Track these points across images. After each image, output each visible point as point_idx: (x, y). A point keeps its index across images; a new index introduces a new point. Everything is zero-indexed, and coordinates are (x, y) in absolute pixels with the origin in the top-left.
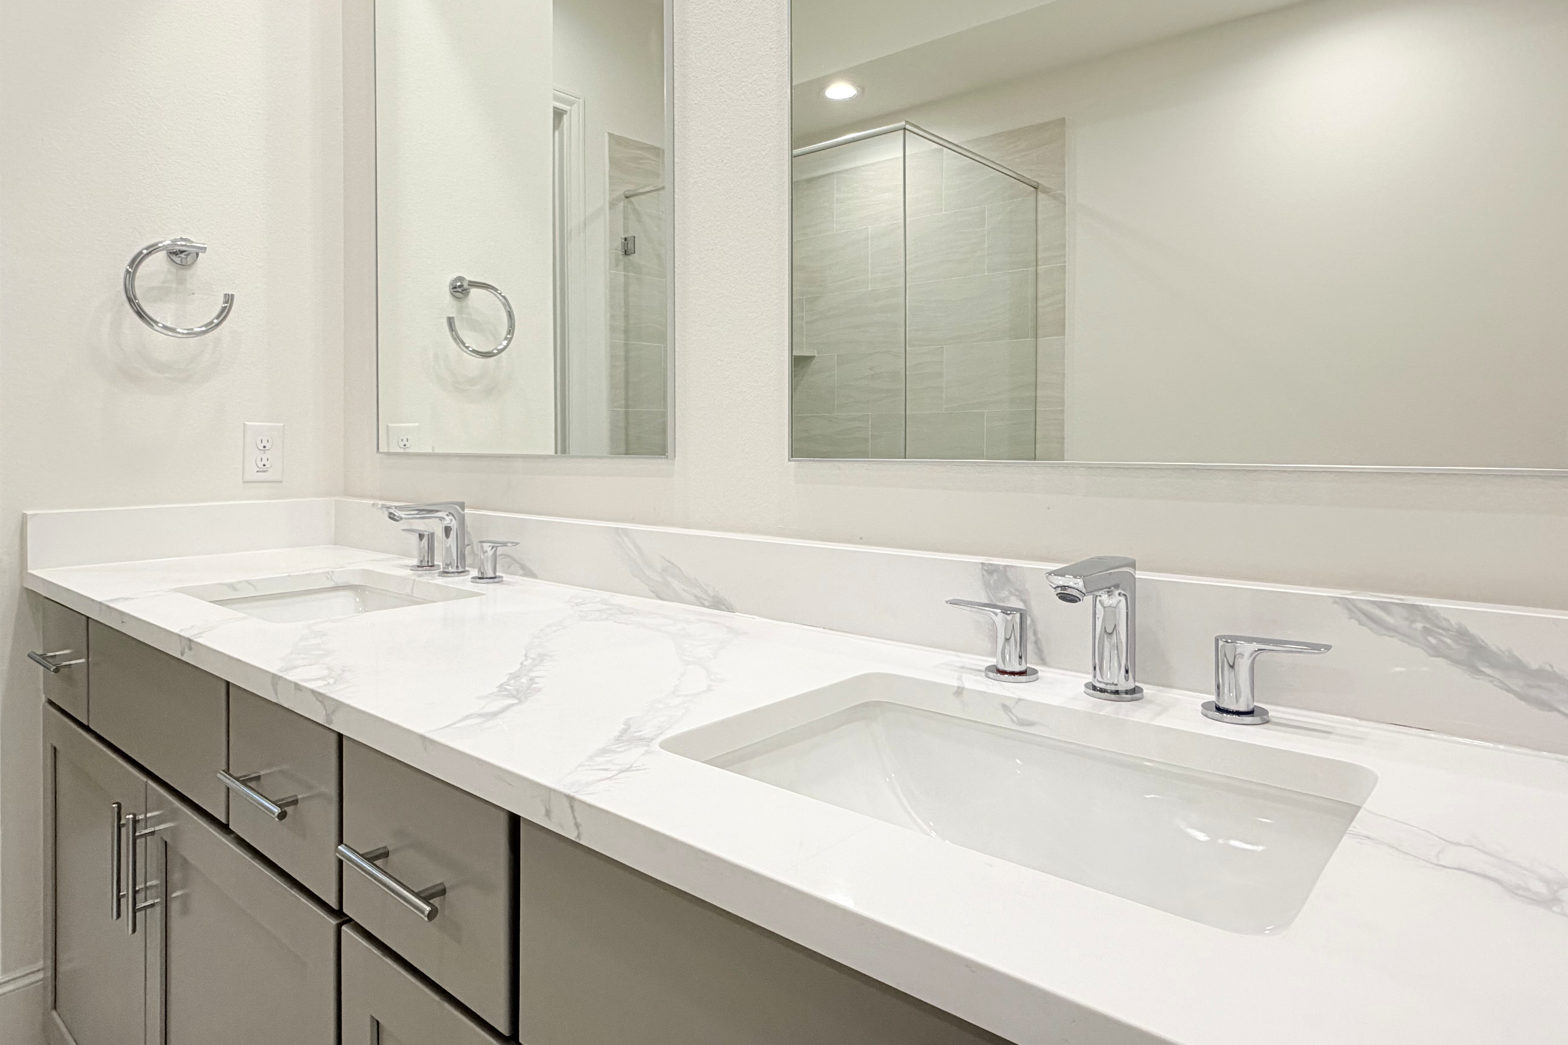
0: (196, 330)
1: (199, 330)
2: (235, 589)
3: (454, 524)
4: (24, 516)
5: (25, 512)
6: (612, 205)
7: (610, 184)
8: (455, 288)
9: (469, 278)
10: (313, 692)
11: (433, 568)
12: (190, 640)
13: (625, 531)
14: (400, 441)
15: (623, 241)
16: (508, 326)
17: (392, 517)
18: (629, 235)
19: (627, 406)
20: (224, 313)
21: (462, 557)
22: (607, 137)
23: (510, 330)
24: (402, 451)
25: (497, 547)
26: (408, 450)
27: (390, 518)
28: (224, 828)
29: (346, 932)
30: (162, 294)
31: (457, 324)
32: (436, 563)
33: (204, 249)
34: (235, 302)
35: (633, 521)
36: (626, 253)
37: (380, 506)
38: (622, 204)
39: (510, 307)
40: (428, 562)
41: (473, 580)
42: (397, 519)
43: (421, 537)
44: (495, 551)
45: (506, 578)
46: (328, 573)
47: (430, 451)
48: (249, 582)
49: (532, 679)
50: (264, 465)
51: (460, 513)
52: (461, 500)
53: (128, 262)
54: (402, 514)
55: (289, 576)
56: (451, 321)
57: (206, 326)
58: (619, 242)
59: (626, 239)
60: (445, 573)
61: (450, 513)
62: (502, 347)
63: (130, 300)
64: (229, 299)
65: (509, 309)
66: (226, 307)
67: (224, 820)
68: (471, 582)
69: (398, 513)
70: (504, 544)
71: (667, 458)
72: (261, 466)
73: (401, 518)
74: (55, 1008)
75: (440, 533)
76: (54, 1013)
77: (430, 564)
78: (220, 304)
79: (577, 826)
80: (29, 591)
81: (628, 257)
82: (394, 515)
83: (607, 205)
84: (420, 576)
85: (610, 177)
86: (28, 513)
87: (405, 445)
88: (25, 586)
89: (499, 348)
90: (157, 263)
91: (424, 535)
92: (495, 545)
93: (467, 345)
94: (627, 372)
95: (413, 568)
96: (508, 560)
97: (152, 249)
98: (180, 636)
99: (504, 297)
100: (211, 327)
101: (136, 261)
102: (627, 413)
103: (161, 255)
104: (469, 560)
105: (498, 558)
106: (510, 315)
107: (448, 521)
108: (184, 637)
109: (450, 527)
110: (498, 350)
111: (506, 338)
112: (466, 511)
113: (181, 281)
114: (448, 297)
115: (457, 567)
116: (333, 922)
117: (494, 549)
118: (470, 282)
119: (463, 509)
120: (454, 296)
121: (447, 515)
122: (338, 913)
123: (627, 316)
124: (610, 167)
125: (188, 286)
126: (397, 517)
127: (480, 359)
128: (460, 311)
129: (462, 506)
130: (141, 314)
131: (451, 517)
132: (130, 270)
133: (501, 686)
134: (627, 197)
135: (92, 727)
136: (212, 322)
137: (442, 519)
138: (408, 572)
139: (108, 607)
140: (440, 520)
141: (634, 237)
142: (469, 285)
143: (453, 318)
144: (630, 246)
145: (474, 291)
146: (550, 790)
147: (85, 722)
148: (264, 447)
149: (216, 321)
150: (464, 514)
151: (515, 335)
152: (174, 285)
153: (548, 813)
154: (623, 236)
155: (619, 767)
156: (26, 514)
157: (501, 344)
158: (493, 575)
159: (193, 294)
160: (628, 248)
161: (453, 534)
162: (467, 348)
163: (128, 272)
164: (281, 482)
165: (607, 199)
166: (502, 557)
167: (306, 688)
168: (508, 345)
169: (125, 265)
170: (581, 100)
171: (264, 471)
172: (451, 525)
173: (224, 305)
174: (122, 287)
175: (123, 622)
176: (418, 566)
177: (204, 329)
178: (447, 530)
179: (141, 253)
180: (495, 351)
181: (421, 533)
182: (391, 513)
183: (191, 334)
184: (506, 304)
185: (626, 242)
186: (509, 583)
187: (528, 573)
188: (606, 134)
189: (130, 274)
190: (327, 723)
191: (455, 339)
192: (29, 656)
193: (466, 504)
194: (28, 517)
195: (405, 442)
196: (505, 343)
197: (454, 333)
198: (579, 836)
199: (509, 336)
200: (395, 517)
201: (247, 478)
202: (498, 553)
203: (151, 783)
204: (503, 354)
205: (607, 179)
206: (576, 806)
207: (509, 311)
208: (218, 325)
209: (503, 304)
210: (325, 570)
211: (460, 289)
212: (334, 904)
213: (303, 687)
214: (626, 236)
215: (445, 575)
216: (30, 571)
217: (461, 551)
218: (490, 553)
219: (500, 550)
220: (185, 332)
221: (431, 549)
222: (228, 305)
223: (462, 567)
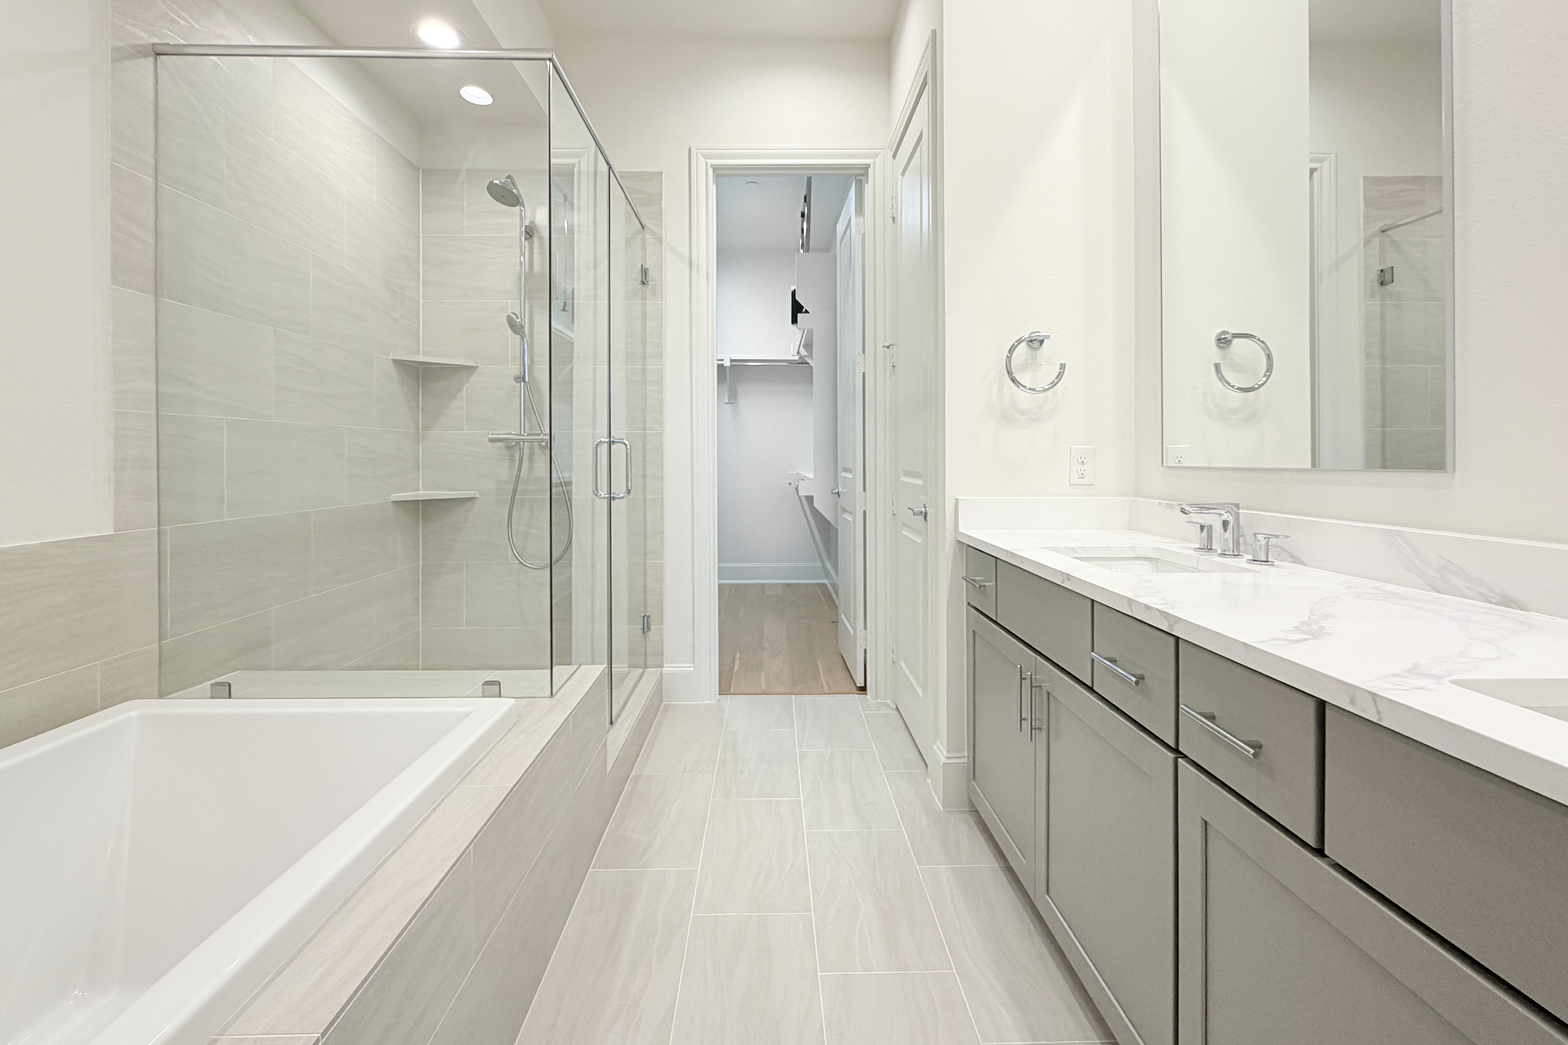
0: (1046, 387)
1: (1048, 387)
2: (1075, 552)
3: (1231, 519)
4: (957, 500)
5: (957, 497)
6: (1367, 242)
7: (1365, 223)
8: (1220, 340)
9: (1232, 331)
10: (1158, 610)
11: (1211, 551)
12: (1068, 574)
13: (1398, 533)
14: (1176, 458)
15: (1379, 273)
16: (1267, 365)
17: (1183, 511)
18: (1386, 266)
19: (1384, 426)
20: (1060, 376)
21: (1237, 544)
22: (1362, 181)
23: (1269, 369)
24: (1177, 465)
25: (1269, 538)
26: (1181, 465)
27: (1182, 512)
28: (1091, 689)
29: (1180, 762)
30: (1024, 367)
31: (1222, 368)
32: (1213, 548)
33: (1048, 337)
34: (1066, 368)
35: (1407, 525)
36: (1382, 284)
37: (1165, 504)
38: (1377, 239)
39: (1269, 350)
40: (1207, 546)
41: (1249, 561)
42: (1187, 512)
43: (1202, 528)
44: (1268, 541)
45: (1276, 563)
46: (1132, 547)
47: (1206, 465)
48: (1083, 548)
49: (1321, 627)
50: (1083, 474)
51: (1236, 512)
52: (1236, 502)
53: (1008, 350)
54: (1190, 509)
55: (1108, 547)
56: (1217, 367)
57: (1051, 384)
58: (1374, 275)
59: (1382, 271)
60: (1223, 555)
61: (1228, 511)
62: (1262, 382)
63: (1008, 372)
64: (1063, 367)
65: (1268, 352)
66: (1061, 372)
67: (1090, 685)
68: (1247, 563)
69: (1188, 508)
70: (1277, 537)
71: (1446, 471)
72: (1080, 474)
73: (1190, 512)
74: (974, 779)
75: (1218, 526)
76: (974, 783)
77: (1209, 548)
78: (1057, 370)
79: (1379, 712)
80: (960, 543)
81: (1384, 286)
82: (1185, 509)
83: (1362, 244)
84: (1202, 555)
85: (1365, 217)
86: (959, 498)
87: (1179, 461)
88: (958, 539)
89: (1260, 383)
90: (1023, 348)
91: (1204, 526)
92: (1268, 538)
93: (1232, 384)
94: (1383, 393)
95: (1195, 550)
96: (1279, 549)
97: (1020, 341)
98: (1061, 572)
99: (1262, 342)
100: (1054, 384)
101: (1012, 350)
102: (1383, 434)
103: (1024, 344)
104: (1242, 548)
105: (1270, 547)
106: (1269, 357)
107: (1226, 516)
108: (1064, 573)
109: (1228, 521)
110: (1259, 385)
111: (1265, 375)
112: (1241, 511)
113: (1034, 358)
114: (1214, 348)
115: (1233, 551)
116: (1171, 755)
117: (1267, 539)
118: (1233, 334)
119: (1238, 509)
120: (1218, 346)
121: (1226, 513)
122: (1176, 750)
123: (1383, 343)
124: (1365, 207)
125: (1038, 361)
126: (1187, 510)
127: (1241, 394)
128: (1224, 358)
129: (1237, 506)
130: (1014, 380)
131: (1228, 514)
132: (1009, 355)
133: (1295, 627)
134: (1383, 232)
135: (998, 622)
136: (1053, 382)
137: (1220, 515)
138: (1192, 552)
139: (1012, 553)
140: (1220, 516)
141: (1392, 267)
142: (1233, 337)
143: (1219, 364)
144: (1388, 276)
145: (1236, 341)
146: (1355, 687)
147: (995, 619)
148: (1083, 462)
149: (1056, 381)
150: (1239, 513)
151: (1273, 372)
152: (1030, 361)
153: (1352, 702)
154: (1380, 268)
155: (1412, 686)
156: (958, 499)
157: (1261, 381)
158: (1265, 560)
159: (1041, 365)
160: (1385, 278)
161: (1230, 527)
162: (1233, 386)
163: (1008, 356)
164: (1093, 485)
165: (1362, 237)
166: (1272, 547)
167: (1154, 608)
168: (1267, 380)
169: (1006, 353)
170: (1332, 155)
171: (1083, 478)
172: (1228, 519)
173: (1060, 371)
174: (1005, 366)
175: (1022, 562)
176: (1200, 549)
177: (1050, 386)
178: (1225, 524)
179: (1014, 345)
180: (1256, 386)
181: (1202, 524)
182: (1182, 508)
183: (1045, 390)
184: (1266, 348)
185: (1382, 273)
186: (1278, 567)
187: (1297, 560)
188: (1361, 178)
189: (1009, 358)
190: (1170, 630)
191: (1220, 380)
192: (963, 578)
193: (1240, 506)
194: (959, 500)
195: (1180, 459)
196: (1264, 379)
197: (1220, 375)
198: (1380, 719)
199: (1267, 374)
200: (1186, 511)
201: (1071, 483)
202: (1270, 544)
203: (1038, 657)
204: (1261, 389)
205: (1362, 220)
206: (1378, 699)
207: (1268, 354)
208: (1057, 383)
209: (1263, 349)
210: (1130, 545)
211: (1223, 341)
212: (1172, 743)
213: (1151, 607)
214: (1382, 268)
215: (1223, 556)
216: (960, 531)
217: (1236, 541)
218: (1263, 542)
219: (1273, 541)
220: (1041, 389)
221: (1210, 538)
222: (1062, 370)
223: (1237, 552)
